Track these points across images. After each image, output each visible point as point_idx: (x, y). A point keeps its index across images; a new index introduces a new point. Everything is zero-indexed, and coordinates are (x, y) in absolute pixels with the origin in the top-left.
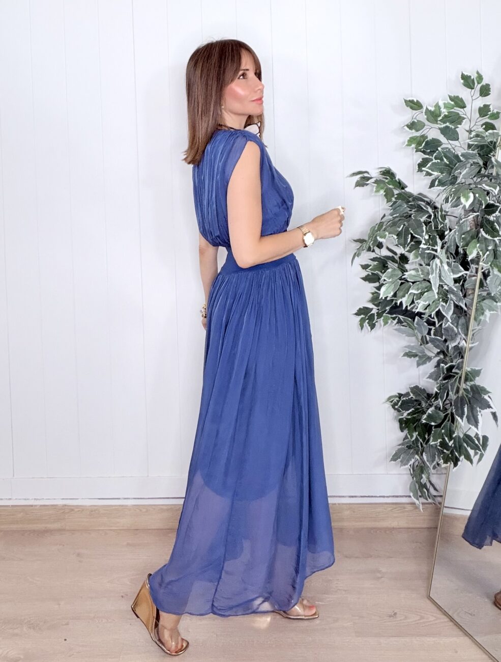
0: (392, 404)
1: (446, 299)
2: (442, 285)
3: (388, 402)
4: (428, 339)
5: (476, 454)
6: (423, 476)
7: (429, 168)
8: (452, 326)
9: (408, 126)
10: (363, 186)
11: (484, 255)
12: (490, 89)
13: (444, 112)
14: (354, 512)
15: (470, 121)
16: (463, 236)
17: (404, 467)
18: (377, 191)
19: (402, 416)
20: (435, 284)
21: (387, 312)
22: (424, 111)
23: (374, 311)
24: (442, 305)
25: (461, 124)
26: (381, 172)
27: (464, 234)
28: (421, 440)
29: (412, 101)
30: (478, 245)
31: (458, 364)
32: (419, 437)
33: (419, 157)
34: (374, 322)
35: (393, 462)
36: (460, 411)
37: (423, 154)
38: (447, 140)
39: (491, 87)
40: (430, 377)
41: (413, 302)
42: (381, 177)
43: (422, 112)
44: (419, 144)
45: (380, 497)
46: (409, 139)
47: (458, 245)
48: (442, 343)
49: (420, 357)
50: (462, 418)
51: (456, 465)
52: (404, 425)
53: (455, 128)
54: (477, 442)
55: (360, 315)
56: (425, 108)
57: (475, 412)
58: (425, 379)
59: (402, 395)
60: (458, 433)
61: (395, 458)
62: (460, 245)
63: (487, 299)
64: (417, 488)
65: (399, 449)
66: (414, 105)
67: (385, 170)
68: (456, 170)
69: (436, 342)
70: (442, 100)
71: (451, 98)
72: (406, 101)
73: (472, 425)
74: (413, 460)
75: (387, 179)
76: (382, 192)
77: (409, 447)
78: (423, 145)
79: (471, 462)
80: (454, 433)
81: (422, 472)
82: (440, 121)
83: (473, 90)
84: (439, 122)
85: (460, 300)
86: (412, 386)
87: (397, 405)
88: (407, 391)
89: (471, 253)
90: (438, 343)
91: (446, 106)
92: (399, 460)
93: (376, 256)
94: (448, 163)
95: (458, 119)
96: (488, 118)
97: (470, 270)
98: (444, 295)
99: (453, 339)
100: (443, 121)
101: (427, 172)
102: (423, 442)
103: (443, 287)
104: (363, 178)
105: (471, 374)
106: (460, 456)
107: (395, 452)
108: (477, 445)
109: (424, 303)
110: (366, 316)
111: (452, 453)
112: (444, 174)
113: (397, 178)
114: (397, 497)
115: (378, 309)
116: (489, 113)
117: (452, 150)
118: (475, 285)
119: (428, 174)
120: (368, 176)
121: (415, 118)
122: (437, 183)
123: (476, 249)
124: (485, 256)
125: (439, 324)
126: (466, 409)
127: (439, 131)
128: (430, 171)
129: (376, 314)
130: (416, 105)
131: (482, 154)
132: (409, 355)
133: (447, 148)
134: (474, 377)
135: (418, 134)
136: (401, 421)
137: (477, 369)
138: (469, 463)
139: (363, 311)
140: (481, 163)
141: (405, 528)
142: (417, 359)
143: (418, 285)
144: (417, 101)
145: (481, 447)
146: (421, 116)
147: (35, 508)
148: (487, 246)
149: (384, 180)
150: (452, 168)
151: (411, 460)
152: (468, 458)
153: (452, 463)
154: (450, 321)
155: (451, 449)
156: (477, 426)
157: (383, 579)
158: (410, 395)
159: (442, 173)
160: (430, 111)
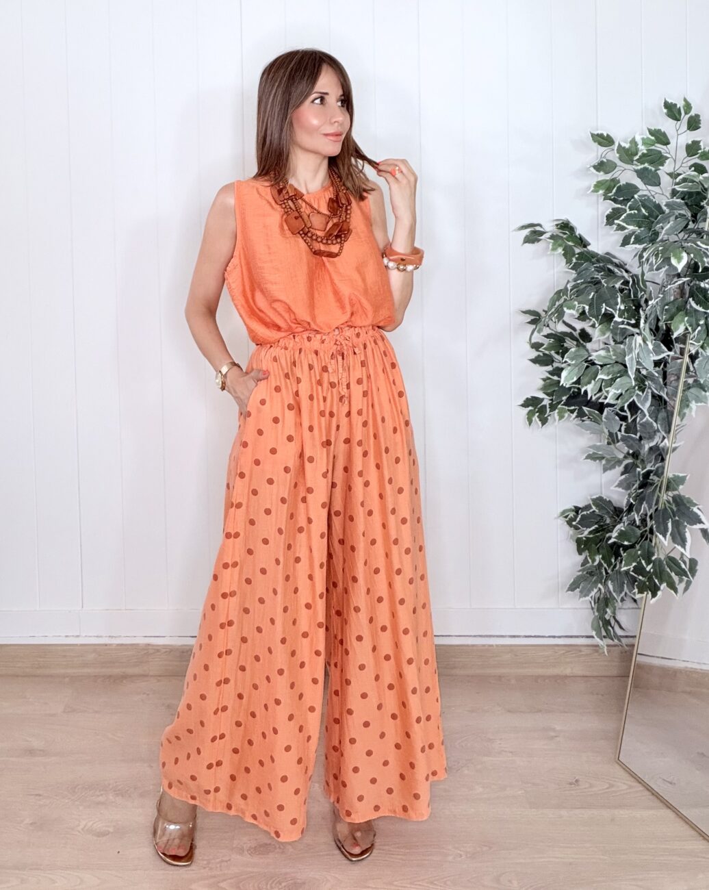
0: (567, 519)
1: (644, 387)
2: (639, 369)
3: (561, 518)
4: (619, 437)
5: (681, 581)
6: (608, 610)
7: (623, 221)
8: (651, 420)
9: (595, 167)
10: (533, 242)
11: (694, 330)
12: (700, 120)
13: (642, 150)
14: (517, 656)
15: (675, 161)
16: (666, 307)
17: (584, 599)
18: (554, 249)
19: (582, 534)
20: (632, 368)
21: (562, 403)
22: (616, 148)
23: (546, 402)
24: (638, 395)
25: (663, 165)
26: (557, 225)
27: (667, 305)
28: (605, 565)
29: (601, 136)
30: (686, 319)
31: (658, 469)
32: (603, 562)
33: (608, 207)
34: (546, 416)
35: (570, 592)
36: (662, 528)
37: (613, 203)
38: (645, 184)
39: (701, 118)
40: (619, 485)
41: (600, 390)
42: (557, 232)
43: (613, 150)
44: (609, 190)
45: (549, 637)
46: (595, 183)
47: (660, 318)
48: (637, 442)
49: (608, 461)
50: (665, 536)
51: (654, 595)
52: (583, 546)
53: (656, 170)
54: (683, 566)
55: (528, 407)
56: (617, 144)
57: (681, 528)
58: (612, 488)
59: (580, 508)
60: (658, 555)
61: (572, 587)
62: (662, 318)
63: (693, 386)
64: (601, 625)
65: (578, 576)
66: (604, 140)
67: (563, 223)
68: (658, 223)
69: (629, 441)
70: (640, 135)
71: (651, 132)
72: (593, 135)
73: (678, 545)
74: (595, 590)
75: (565, 234)
76: (560, 250)
77: (591, 574)
78: (614, 191)
79: (676, 590)
80: (653, 555)
81: (607, 606)
82: (637, 160)
83: (679, 122)
84: (635, 162)
85: (661, 389)
86: (595, 497)
87: (575, 521)
88: (587, 504)
89: (677, 329)
90: (631, 442)
91: (645, 142)
92: (578, 589)
93: (550, 332)
94: (647, 214)
95: (660, 158)
96: (698, 158)
97: (673, 350)
98: (641, 381)
99: (651, 438)
100: (640, 161)
101: (619, 225)
102: (609, 567)
103: (640, 372)
104: (535, 232)
105: (674, 481)
106: (661, 584)
107: (572, 580)
108: (684, 570)
109: (616, 391)
110: (535, 409)
111: (650, 579)
112: (642, 229)
113: (577, 234)
114: (571, 637)
115: (552, 400)
116: (700, 151)
117: (652, 198)
118: (680, 370)
119: (621, 228)
120: (541, 229)
121: (604, 157)
122: (632, 240)
123: (683, 324)
124: (696, 332)
125: (633, 418)
126: (670, 525)
127: (635, 174)
128: (624, 225)
129: (548, 406)
130: (606, 140)
131: (690, 204)
132: (593, 457)
133: (646, 195)
134: (678, 486)
135: (608, 177)
136: (579, 541)
137: (681, 475)
138: (673, 592)
139: (532, 402)
140: (689, 214)
141: (580, 676)
142: (604, 462)
143: (609, 368)
144: (608, 135)
145: (688, 573)
146: (612, 155)
147: (111, 647)
148: (697, 320)
149: (561, 235)
150: (653, 222)
151: (593, 590)
152: (672, 586)
153: (650, 593)
154: (647, 414)
155: (649, 575)
156: (684, 546)
157: (558, 739)
158: (591, 508)
159: (640, 227)
160: (624, 148)
